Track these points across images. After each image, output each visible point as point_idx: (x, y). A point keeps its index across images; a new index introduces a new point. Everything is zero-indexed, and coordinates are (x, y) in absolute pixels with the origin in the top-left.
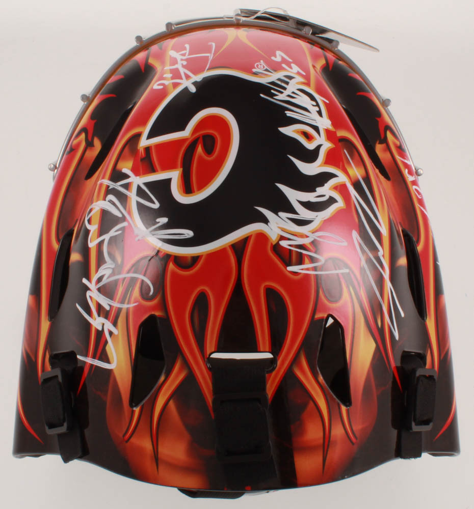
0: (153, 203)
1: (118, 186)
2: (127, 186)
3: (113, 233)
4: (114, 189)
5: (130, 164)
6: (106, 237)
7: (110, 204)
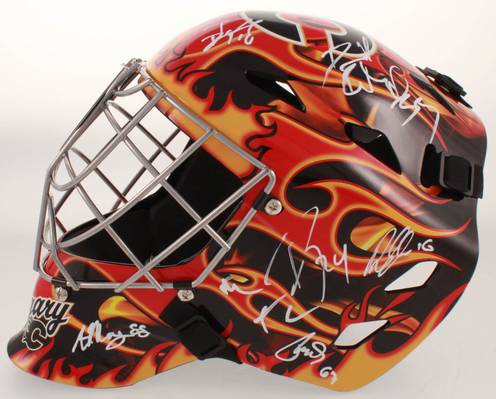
0: (347, 45)
1: (334, 62)
2: (335, 56)
3: (366, 72)
4: (336, 65)
5: (319, 52)
6: (369, 77)
7: (347, 69)
